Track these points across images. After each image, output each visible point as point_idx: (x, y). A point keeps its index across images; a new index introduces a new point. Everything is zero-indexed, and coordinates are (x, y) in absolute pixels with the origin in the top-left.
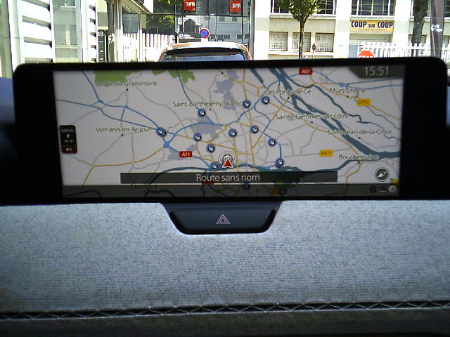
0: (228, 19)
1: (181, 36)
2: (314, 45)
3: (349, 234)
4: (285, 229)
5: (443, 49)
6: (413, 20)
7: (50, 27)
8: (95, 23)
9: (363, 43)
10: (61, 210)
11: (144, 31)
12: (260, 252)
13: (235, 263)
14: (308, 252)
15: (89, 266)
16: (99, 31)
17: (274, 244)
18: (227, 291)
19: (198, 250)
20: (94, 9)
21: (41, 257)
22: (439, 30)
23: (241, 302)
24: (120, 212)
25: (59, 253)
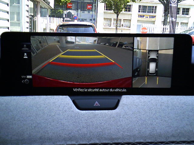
0: (86, 12)
1: (66, 19)
2: (122, 25)
3: (153, 111)
4: (125, 108)
5: (176, 28)
6: (164, 15)
7: (8, 13)
8: (28, 12)
9: (143, 24)
10: (23, 99)
11: (49, 16)
12: (114, 119)
13: (103, 124)
14: (135, 119)
15: (37, 125)
16: (30, 15)
17: (120, 115)
18: (100, 137)
19: (86, 118)
20: (28, 6)
21: (14, 121)
22: (174, 20)
23: (107, 142)
24: (50, 100)
25: (22, 119)
